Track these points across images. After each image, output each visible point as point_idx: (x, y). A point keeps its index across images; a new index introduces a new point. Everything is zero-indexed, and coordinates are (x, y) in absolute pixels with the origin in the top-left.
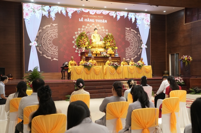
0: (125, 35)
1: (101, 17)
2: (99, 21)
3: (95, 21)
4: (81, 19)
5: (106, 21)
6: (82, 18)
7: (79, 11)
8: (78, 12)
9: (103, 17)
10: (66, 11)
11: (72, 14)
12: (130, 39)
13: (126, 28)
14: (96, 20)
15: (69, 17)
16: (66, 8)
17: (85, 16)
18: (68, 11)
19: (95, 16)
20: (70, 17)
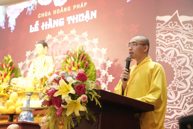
0: (155, 42)
1: (82, 5)
2: (77, 19)
3: (66, 22)
4: (33, 26)
5: (94, 14)
6: (37, 23)
7: (30, 7)
8: (29, 9)
9: (86, 4)
10: (6, 16)
11: (17, 20)
12: (175, 54)
13: (159, 18)
14: (69, 19)
15: (10, 28)
16: (6, 7)
17: (43, 15)
18: (8, 15)
19: (65, 10)
20: (13, 28)
